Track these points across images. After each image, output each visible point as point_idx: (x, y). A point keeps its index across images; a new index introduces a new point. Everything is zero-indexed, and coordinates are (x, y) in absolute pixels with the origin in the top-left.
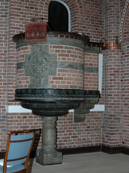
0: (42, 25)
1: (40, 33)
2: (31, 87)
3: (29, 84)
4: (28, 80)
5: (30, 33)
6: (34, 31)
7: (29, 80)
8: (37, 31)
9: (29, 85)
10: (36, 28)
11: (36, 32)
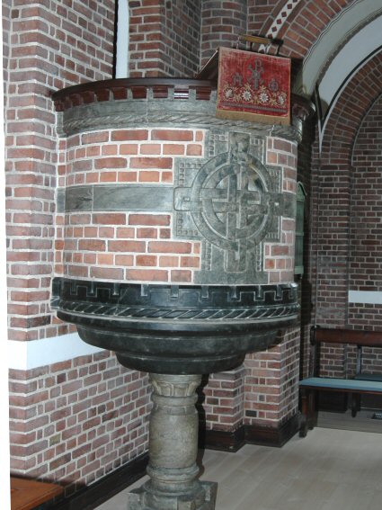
0: (274, 66)
1: (270, 92)
2: (207, 282)
3: (199, 269)
4: (192, 255)
5: (237, 85)
6: (252, 84)
7: (200, 256)
8: (259, 85)
9: (196, 273)
10: (256, 74)
11: (256, 85)
